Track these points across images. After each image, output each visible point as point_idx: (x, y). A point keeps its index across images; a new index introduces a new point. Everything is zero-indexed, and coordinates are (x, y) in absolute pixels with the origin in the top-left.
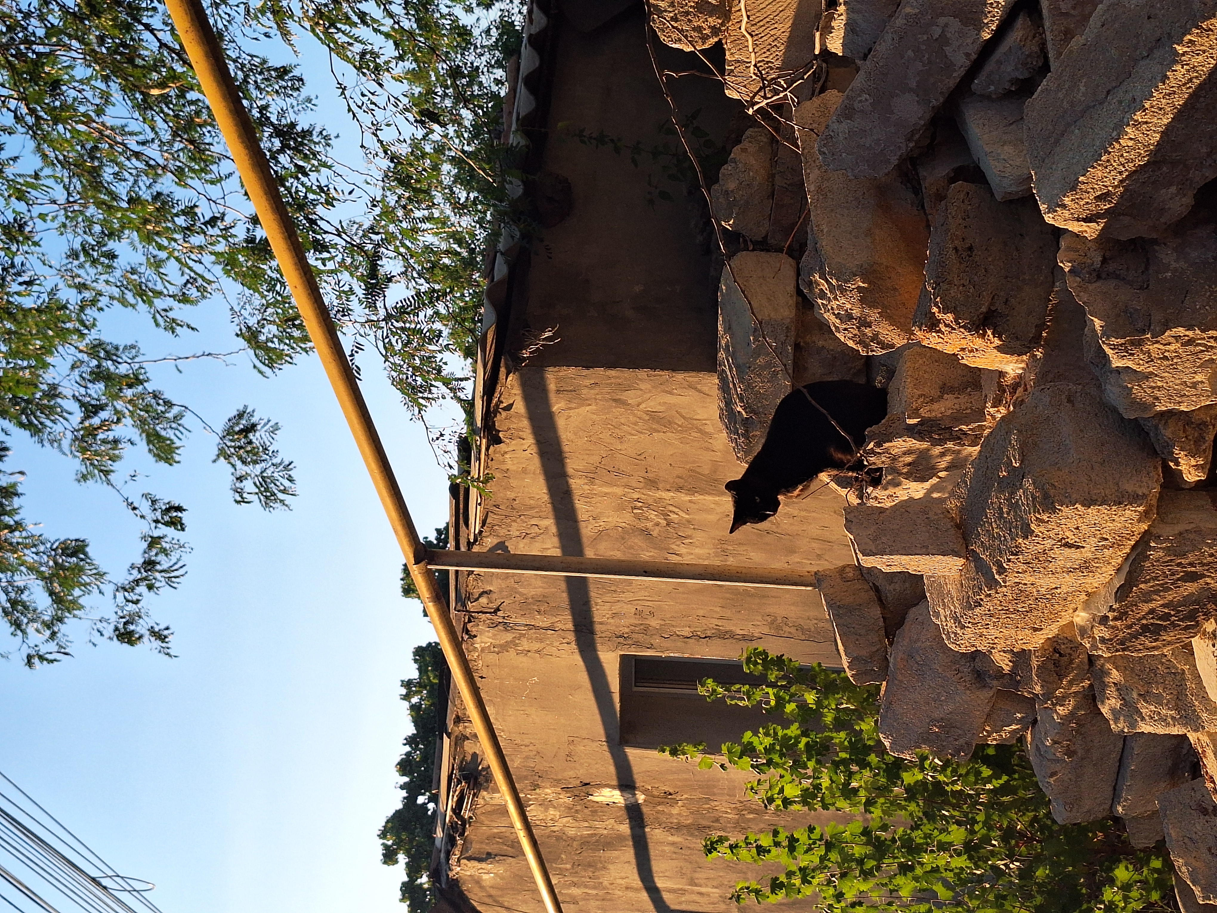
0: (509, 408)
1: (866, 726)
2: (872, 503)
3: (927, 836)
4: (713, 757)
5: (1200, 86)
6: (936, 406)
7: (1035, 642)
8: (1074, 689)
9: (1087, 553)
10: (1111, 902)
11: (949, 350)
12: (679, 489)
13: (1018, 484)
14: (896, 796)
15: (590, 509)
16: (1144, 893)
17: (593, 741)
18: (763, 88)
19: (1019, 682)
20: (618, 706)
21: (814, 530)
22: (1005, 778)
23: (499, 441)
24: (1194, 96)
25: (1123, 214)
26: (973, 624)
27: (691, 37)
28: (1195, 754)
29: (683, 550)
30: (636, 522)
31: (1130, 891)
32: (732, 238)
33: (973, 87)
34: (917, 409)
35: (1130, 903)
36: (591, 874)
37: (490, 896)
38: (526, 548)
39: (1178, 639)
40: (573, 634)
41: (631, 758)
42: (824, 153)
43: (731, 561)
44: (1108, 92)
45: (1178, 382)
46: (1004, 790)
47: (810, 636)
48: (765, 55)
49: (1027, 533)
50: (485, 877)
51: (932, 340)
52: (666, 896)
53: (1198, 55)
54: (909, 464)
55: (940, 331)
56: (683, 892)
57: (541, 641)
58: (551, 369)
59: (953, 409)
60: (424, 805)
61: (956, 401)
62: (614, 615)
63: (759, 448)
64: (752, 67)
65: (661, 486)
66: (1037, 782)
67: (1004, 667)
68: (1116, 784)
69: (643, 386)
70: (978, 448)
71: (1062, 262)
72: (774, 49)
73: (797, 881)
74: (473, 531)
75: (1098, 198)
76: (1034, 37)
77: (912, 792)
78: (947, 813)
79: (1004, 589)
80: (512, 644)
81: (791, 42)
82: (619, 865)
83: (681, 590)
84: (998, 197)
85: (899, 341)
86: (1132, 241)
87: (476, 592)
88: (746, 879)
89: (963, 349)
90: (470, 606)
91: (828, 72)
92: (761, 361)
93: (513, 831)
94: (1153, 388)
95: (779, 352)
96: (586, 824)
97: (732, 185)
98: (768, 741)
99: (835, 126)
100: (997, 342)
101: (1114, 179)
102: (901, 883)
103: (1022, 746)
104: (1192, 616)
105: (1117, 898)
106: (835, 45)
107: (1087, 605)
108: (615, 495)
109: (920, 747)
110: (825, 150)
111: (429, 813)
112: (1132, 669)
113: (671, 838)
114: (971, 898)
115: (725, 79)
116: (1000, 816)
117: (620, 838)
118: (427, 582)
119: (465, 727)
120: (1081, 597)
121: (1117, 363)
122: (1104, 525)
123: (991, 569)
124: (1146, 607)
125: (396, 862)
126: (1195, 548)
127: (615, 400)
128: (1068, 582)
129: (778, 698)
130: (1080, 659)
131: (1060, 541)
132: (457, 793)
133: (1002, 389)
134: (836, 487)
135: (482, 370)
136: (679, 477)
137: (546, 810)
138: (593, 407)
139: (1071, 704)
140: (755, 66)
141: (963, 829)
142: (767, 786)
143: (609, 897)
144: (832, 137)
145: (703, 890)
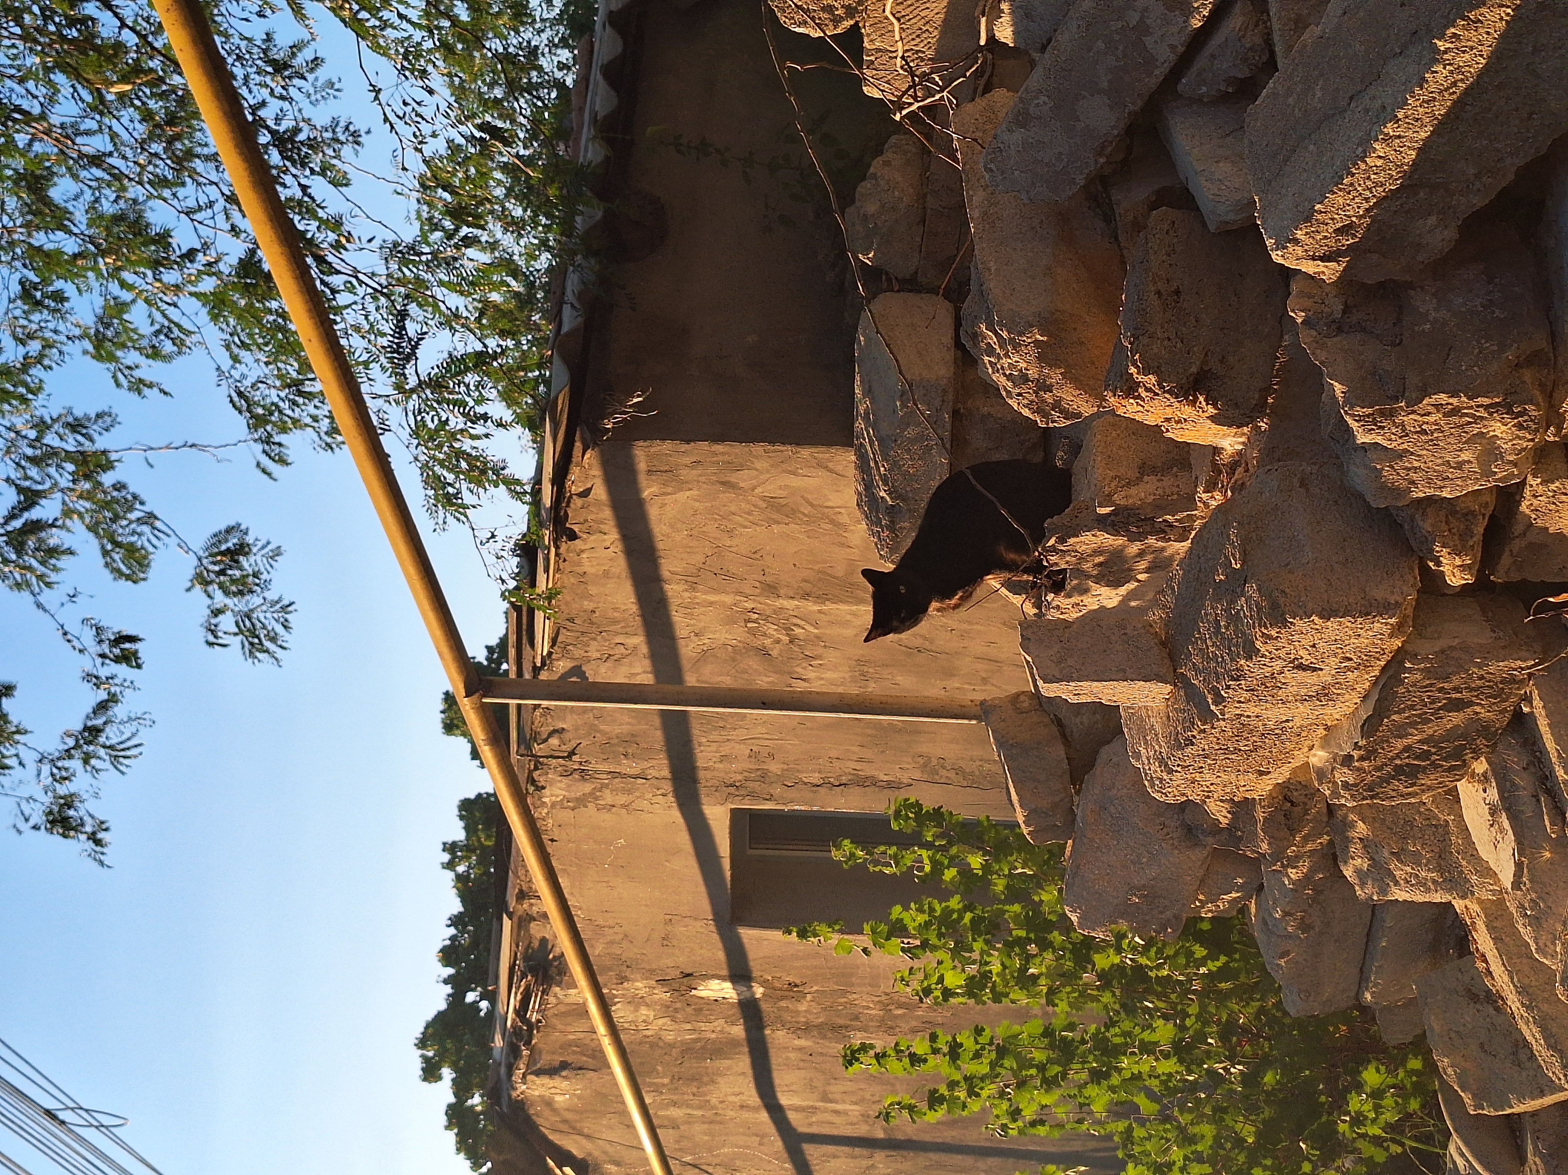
0: (585, 493)
1: (1048, 896)
2: (1052, 615)
3: (1126, 1034)
4: (850, 937)
5: (1467, 92)
6: (1133, 491)
7: (1263, 788)
8: (1309, 847)
9: (1326, 676)
10: (1359, 1113)
11: (1151, 420)
12: (806, 596)
13: (1239, 590)
14: (1086, 984)
15: (692, 622)
16: (1400, 1101)
17: (696, 919)
18: (914, 86)
19: (1240, 838)
20: (728, 874)
21: (978, 647)
22: (1223, 959)
23: (573, 536)
24: (1459, 105)
25: (1370, 251)
26: (1183, 767)
27: (820, 18)
28: (1463, 925)
29: (811, 674)
30: (750, 639)
31: (1382, 1099)
32: (872, 275)
33: (1180, 88)
34: (1110, 495)
35: (1383, 1113)
36: (695, 1090)
37: (565, 1121)
38: (609, 673)
39: (1440, 783)
40: (670, 783)
41: (745, 941)
42: (991, 170)
43: (873, 688)
44: (1351, 98)
45: (1439, 461)
46: (1223, 974)
47: (973, 782)
48: (914, 43)
49: (1251, 652)
50: (558, 1098)
51: (1129, 409)
52: (792, 1116)
53: (1463, 52)
54: (1100, 564)
55: (1139, 397)
56: (814, 1110)
57: (629, 792)
58: (641, 443)
59: (1155, 495)
60: (475, 1004)
61: (1159, 484)
62: (724, 758)
63: (908, 543)
64: (899, 59)
65: (782, 592)
66: (1263, 965)
67: (1221, 819)
68: (1363, 964)
69: (758, 465)
70: (1187, 544)
71: (1293, 311)
72: (925, 35)
73: (962, 1094)
74: (539, 652)
75: (1337, 231)
76: (1257, 26)
77: (1106, 978)
78: (1150, 1005)
79: (1222, 723)
80: (594, 796)
81: (947, 26)
82: (731, 1078)
83: (808, 724)
84: (1212, 228)
85: (1087, 409)
86: (1381, 284)
87: (545, 731)
88: (894, 1092)
89: (1168, 420)
90: (537, 748)
91: (994, 65)
92: (910, 432)
93: (594, 1036)
94: (1409, 469)
95: (934, 422)
96: (688, 1026)
97: (871, 208)
98: (921, 918)
99: (1006, 137)
100: (1211, 411)
101: (1359, 207)
102: (1093, 1094)
103: (1243, 917)
104: (1457, 754)
105: (1366, 1107)
106: (1005, 33)
107: (1325, 743)
108: (723, 605)
109: (1116, 923)
110: (992, 166)
111: (482, 1014)
112: (1384, 820)
113: (799, 1043)
114: (1181, 1112)
115: (863, 74)
116: (1217, 1007)
117: (733, 1043)
118: (481, 720)
119: (531, 905)
120: (1319, 732)
121: (1362, 438)
122: (1347, 642)
123: (1206, 698)
124: (1399, 744)
125: (439, 1078)
126: (1461, 668)
127: (723, 483)
128: (1301, 714)
129: (934, 862)
130: (1317, 809)
131: (1292, 662)
132: (521, 989)
133: (1216, 469)
134: (1007, 593)
135: (551, 445)
136: (806, 581)
137: (637, 1010)
138: (695, 492)
139: (1305, 866)
140: (903, 58)
141: (1170, 1025)
142: (921, 976)
143: (718, 1118)
144: (1001, 151)
145: (839, 1107)
